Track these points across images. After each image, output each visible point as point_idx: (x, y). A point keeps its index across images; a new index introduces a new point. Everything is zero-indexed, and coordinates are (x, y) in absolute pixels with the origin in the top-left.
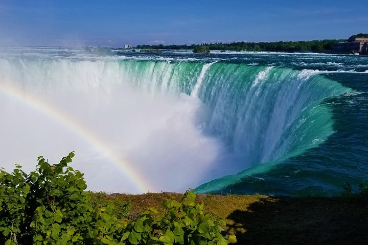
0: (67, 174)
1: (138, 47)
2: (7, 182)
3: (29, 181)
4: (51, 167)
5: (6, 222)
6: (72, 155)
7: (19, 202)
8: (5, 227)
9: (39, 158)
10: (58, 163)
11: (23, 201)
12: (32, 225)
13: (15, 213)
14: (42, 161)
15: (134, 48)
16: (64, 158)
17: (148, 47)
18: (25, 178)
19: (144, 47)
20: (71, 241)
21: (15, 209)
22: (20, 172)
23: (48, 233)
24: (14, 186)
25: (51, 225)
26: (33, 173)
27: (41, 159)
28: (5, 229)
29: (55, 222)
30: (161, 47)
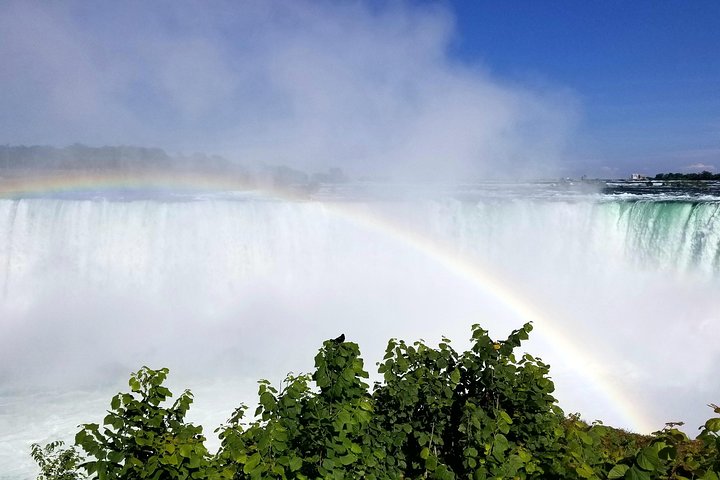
0: (523, 365)
1: (659, 177)
2: (428, 362)
3: (461, 365)
4: (494, 344)
5: (423, 424)
6: (528, 327)
7: (443, 395)
8: (421, 431)
9: (474, 326)
10: (506, 339)
11: (450, 395)
12: (461, 428)
13: (437, 411)
14: (478, 333)
15: (651, 179)
16: (515, 331)
17: (678, 176)
18: (455, 360)
19: (670, 176)
20: (523, 469)
21: (436, 404)
22: (448, 349)
23: (488, 448)
24: (437, 369)
25: (492, 435)
26: (467, 353)
27: (477, 328)
28: (422, 435)
29: (500, 432)
30: (706, 176)
